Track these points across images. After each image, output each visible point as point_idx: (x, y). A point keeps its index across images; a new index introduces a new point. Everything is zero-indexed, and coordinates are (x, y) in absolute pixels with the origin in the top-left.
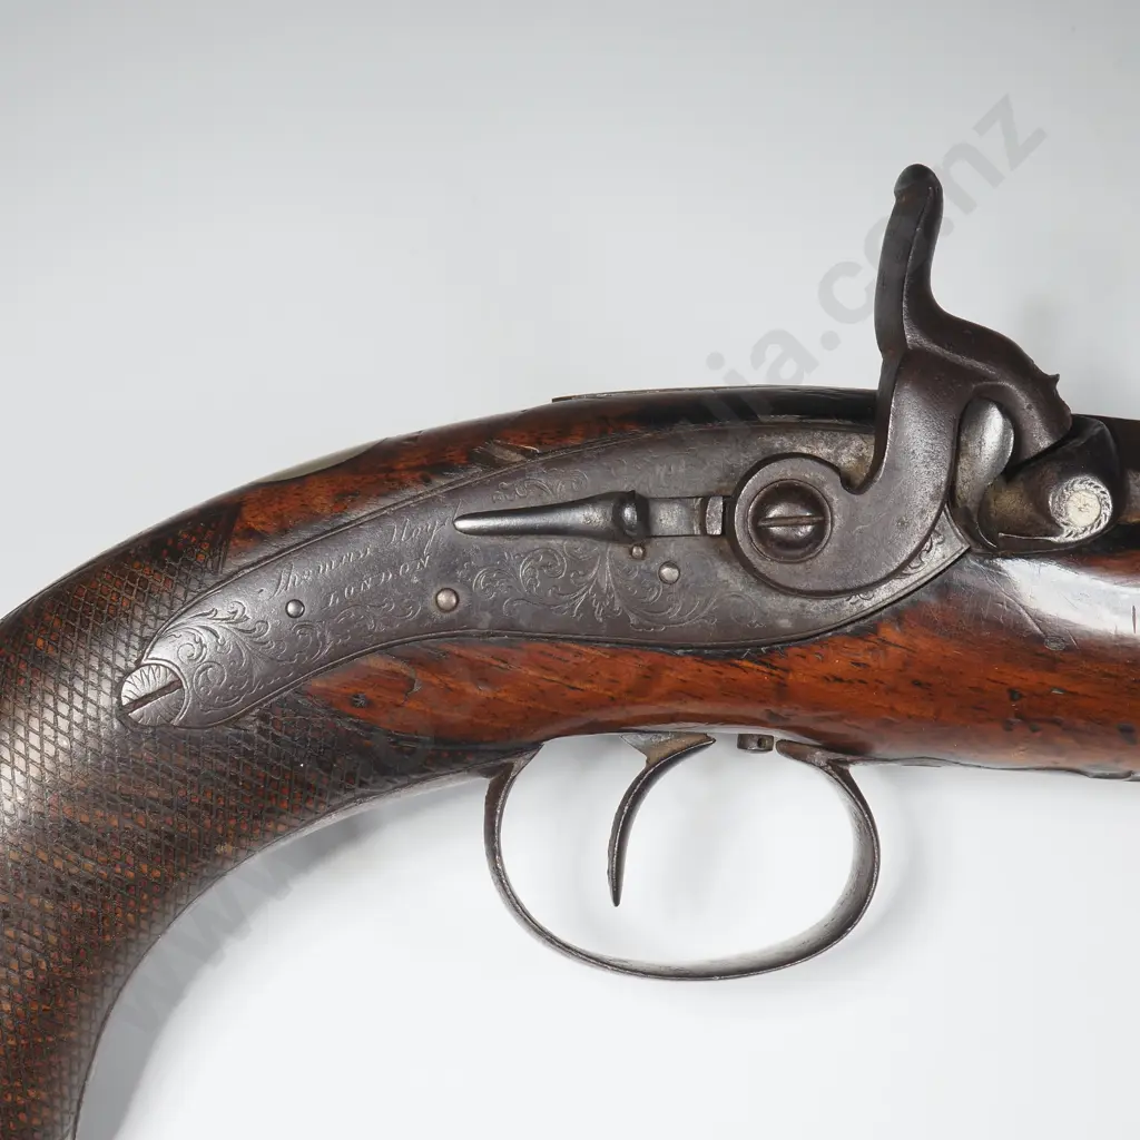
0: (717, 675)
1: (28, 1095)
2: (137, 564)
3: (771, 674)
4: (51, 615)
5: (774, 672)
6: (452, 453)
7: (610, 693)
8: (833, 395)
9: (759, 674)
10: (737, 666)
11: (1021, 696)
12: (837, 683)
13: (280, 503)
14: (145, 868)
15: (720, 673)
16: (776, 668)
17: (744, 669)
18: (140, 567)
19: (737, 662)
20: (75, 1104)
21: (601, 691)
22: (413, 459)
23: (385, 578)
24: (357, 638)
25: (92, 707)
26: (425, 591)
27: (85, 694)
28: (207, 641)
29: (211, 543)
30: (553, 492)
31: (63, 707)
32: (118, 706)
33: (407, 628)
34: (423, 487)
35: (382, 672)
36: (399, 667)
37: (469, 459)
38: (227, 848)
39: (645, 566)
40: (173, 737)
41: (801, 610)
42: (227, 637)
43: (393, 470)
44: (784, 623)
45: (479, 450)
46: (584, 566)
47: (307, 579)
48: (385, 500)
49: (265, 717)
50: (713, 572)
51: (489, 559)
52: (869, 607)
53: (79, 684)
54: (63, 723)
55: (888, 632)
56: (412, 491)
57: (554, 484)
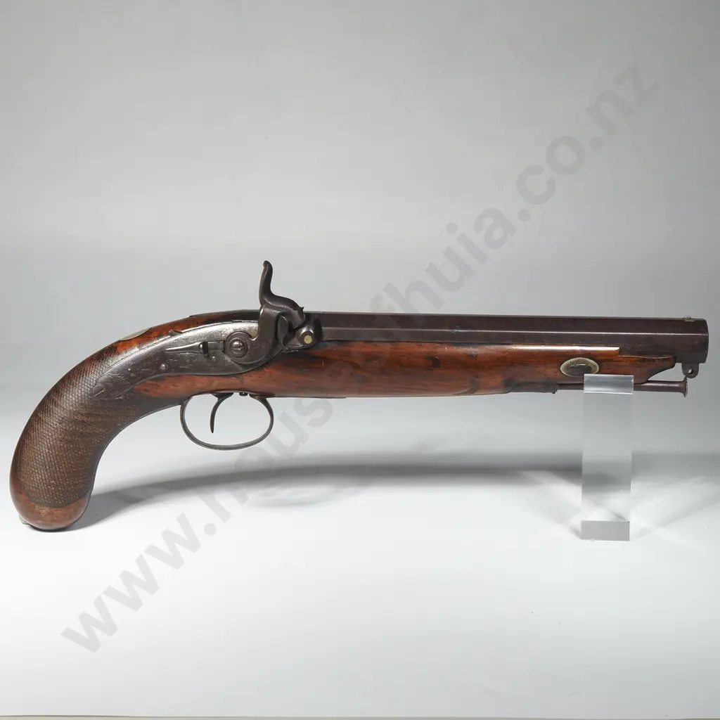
3: (240, 380)
6: (164, 333)
7: (203, 386)
9: (237, 380)
10: (231, 379)
12: (256, 381)
13: (126, 346)
17: (233, 379)
21: (201, 386)
22: (155, 334)
23: (149, 363)
24: (144, 376)
25: (86, 395)
26: (159, 365)
27: (84, 392)
28: (110, 379)
29: (110, 356)
30: (187, 340)
31: (80, 395)
32: (91, 395)
33: (156, 374)
34: (157, 341)
35: (150, 384)
36: (154, 382)
37: (167, 334)
38: (119, 424)
39: (209, 357)
40: (105, 401)
41: (245, 366)
42: (114, 378)
43: (150, 337)
44: (241, 369)
45: (170, 332)
46: (194, 358)
47: (132, 364)
48: (149, 345)
49: (125, 395)
50: (224, 357)
51: (172, 357)
52: (260, 364)
53: (83, 390)
54: (80, 398)
55: (265, 370)
56: (155, 342)
57: (186, 339)
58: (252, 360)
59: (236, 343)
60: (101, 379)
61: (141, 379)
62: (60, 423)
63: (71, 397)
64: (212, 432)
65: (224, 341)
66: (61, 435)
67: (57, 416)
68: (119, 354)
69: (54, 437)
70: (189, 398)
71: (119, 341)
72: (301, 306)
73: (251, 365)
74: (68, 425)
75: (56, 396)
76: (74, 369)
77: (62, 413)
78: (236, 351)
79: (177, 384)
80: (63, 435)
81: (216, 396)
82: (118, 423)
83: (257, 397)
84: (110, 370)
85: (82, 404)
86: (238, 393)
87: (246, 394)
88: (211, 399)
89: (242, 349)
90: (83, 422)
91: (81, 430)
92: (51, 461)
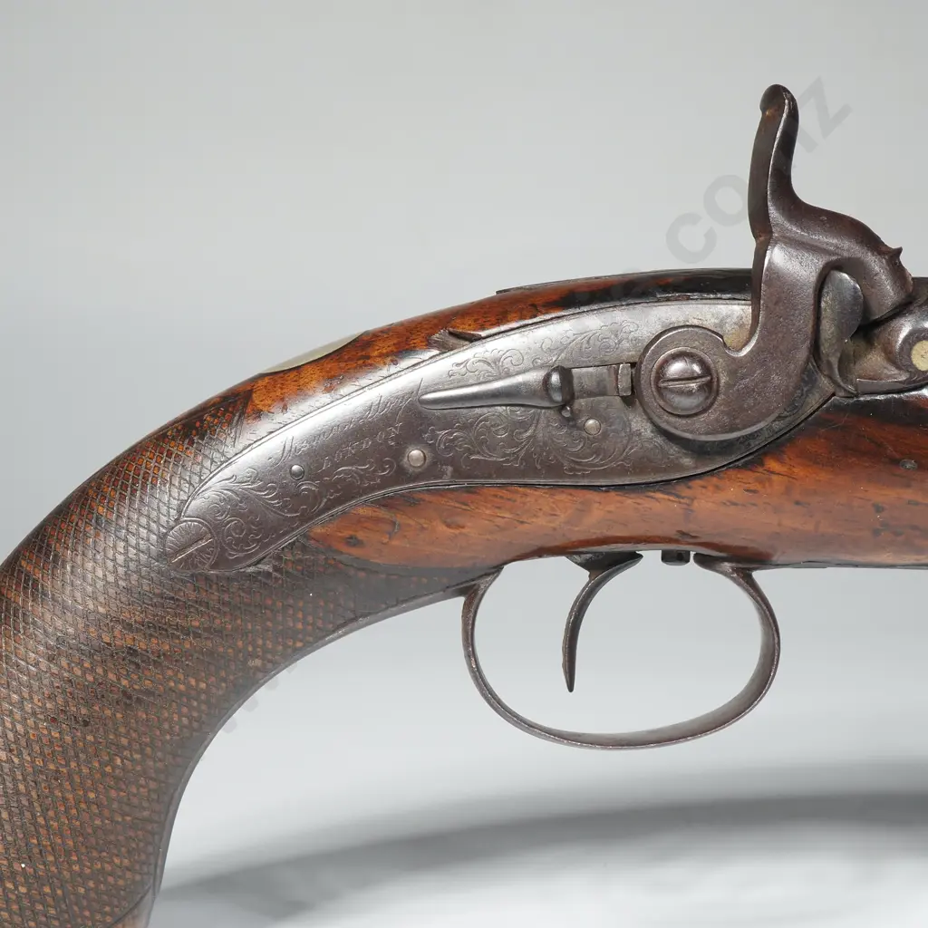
0: (637, 506)
1: (113, 861)
2: (173, 443)
3: (680, 503)
4: (108, 487)
5: (682, 500)
6: (415, 341)
7: (552, 525)
8: (718, 275)
9: (670, 503)
10: (652, 497)
11: (883, 509)
12: (733, 507)
13: (282, 389)
14: (193, 682)
15: (639, 504)
16: (683, 498)
17: (657, 500)
18: (175, 446)
19: (652, 494)
20: (153, 867)
21: (544, 523)
22: (385, 347)
23: (367, 444)
24: (347, 492)
25: (143, 557)
26: (399, 452)
27: (137, 547)
28: (229, 500)
29: (230, 423)
30: (497, 367)
31: (120, 559)
32: (163, 556)
33: (386, 482)
34: (393, 369)
35: (369, 518)
36: (383, 513)
37: (429, 344)
38: (258, 662)
39: (572, 422)
40: (207, 578)
41: (700, 450)
42: (244, 498)
43: (368, 357)
44: (687, 461)
45: (436, 337)
46: (523, 425)
47: (306, 448)
48: (364, 382)
49: (279, 558)
50: (627, 424)
51: (448, 424)
52: (755, 445)
53: (133, 540)
54: (121, 570)
55: (772, 464)
56: (384, 372)
57: (496, 361)
58: (732, 430)
59: (676, 368)
60: (196, 504)
61: (339, 502)
62: (51, 659)
63: (89, 565)
64: (571, 688)
65: (633, 365)
66: (51, 697)
67: (39, 633)
68: (258, 414)
69: (28, 707)
70: (497, 569)
71: (262, 376)
72: (893, 245)
73: (726, 447)
74: (80, 663)
75: (36, 566)
76: (102, 472)
77: (59, 623)
78: (681, 393)
79: (460, 520)
80: (60, 700)
81: (584, 565)
82: (253, 656)
83: (727, 566)
84: (227, 473)
85: (128, 590)
86: (659, 553)
87: (681, 558)
88: (568, 576)
89: (701, 388)
90: (132, 652)
91: (124, 682)
92: (17, 792)
